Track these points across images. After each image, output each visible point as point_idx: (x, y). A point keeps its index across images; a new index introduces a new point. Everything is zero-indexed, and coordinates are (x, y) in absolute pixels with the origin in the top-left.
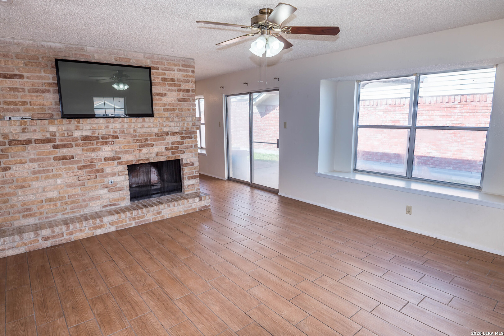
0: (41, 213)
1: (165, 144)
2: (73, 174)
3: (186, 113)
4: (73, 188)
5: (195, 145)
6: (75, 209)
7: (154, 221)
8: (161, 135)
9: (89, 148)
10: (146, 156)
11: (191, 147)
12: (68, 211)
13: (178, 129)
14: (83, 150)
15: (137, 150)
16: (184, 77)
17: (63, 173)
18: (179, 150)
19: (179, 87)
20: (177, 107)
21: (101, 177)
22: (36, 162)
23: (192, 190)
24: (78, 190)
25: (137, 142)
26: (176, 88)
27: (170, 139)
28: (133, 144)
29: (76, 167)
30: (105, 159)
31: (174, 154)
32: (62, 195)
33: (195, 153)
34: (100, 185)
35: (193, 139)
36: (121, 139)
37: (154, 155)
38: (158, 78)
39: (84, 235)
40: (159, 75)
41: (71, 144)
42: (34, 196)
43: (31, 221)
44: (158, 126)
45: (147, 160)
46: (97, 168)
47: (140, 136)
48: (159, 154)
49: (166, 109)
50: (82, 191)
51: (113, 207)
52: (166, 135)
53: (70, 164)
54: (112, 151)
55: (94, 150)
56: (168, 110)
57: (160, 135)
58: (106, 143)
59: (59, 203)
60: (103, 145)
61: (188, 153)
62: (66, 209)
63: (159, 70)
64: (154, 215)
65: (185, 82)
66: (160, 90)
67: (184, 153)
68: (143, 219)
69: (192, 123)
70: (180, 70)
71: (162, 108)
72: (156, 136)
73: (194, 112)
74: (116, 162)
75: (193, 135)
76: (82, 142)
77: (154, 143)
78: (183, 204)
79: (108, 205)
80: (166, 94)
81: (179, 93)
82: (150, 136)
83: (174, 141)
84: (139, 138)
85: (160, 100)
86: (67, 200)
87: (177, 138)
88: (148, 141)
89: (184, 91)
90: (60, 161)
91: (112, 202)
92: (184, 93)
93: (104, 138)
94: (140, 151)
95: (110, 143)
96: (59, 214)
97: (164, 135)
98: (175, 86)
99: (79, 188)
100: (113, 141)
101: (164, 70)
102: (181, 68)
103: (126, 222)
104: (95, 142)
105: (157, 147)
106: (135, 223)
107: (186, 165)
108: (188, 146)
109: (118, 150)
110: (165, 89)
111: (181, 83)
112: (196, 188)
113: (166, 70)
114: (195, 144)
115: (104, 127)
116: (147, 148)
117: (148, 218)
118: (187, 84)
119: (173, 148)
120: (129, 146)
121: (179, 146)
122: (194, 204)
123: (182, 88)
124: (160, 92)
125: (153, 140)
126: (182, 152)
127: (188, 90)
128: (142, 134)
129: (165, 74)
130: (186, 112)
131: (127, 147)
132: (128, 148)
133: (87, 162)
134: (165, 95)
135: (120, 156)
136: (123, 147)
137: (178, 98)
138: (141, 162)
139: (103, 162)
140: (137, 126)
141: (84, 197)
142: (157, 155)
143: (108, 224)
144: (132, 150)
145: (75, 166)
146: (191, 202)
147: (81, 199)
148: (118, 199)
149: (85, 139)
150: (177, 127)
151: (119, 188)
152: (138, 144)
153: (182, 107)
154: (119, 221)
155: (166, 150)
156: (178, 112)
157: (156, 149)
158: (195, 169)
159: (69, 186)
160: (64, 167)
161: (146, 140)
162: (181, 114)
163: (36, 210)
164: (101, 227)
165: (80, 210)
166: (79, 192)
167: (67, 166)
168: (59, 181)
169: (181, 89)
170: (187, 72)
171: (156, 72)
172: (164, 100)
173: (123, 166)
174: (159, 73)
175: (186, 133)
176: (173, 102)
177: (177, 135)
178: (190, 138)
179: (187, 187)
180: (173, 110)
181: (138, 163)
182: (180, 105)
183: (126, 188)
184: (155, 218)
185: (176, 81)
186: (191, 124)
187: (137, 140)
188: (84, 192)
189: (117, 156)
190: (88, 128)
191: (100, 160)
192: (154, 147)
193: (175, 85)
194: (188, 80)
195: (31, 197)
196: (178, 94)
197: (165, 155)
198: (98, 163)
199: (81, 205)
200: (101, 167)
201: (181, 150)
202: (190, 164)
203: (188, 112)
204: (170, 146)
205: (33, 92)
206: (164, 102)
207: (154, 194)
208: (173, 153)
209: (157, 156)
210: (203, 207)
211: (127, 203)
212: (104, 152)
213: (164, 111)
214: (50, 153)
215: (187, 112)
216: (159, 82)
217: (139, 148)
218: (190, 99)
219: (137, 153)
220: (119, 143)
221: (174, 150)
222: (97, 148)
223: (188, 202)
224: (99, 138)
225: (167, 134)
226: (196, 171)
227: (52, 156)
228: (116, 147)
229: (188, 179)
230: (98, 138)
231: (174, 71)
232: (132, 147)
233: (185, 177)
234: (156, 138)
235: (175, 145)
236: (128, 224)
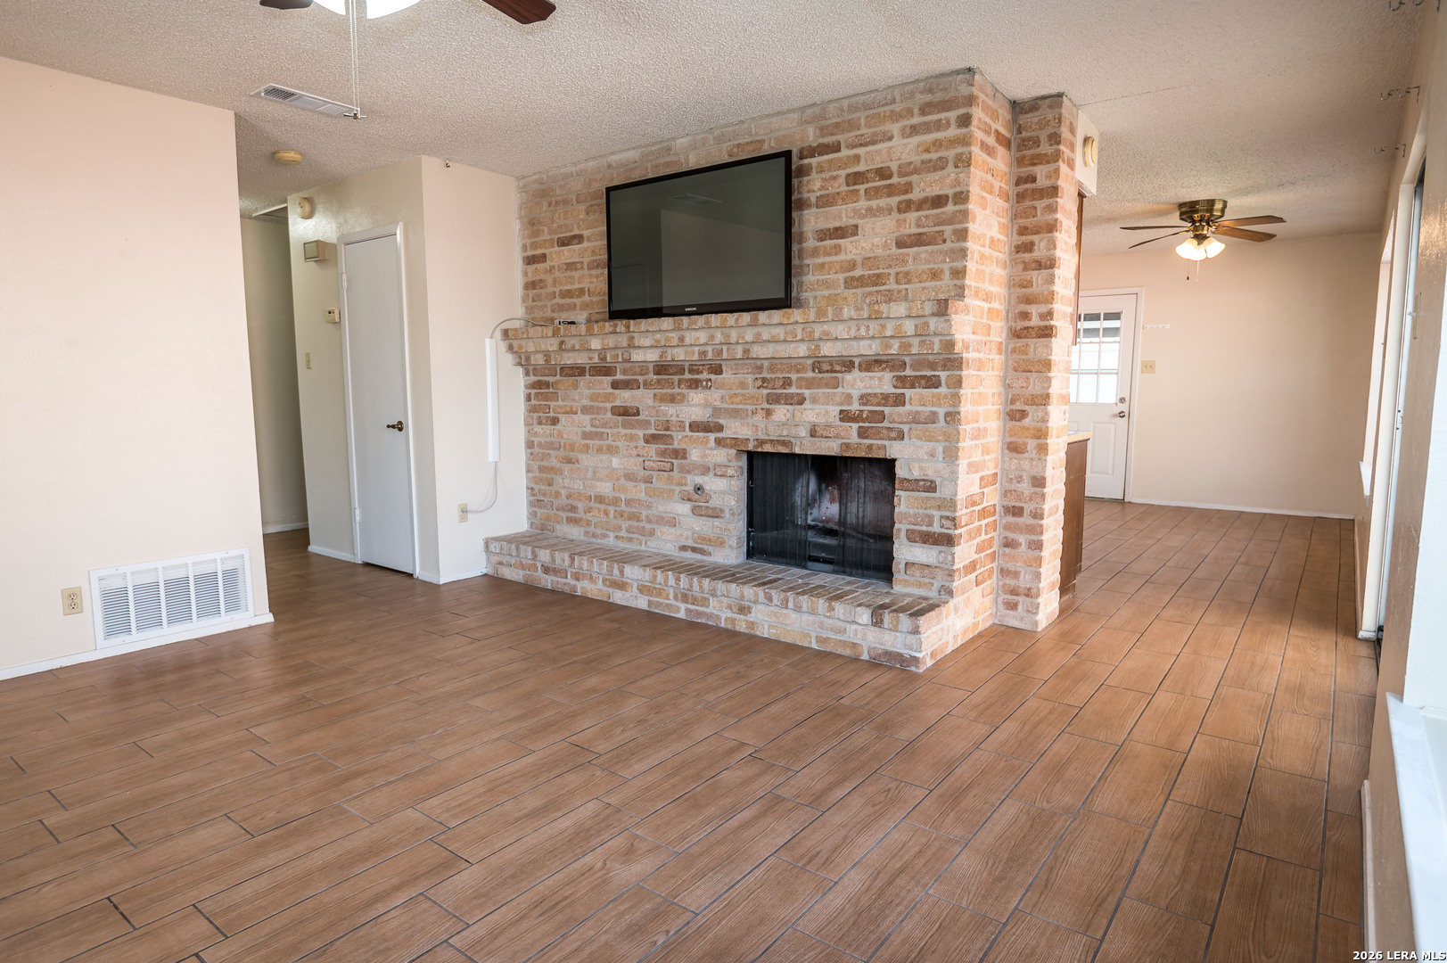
0: (588, 523)
1: (838, 399)
2: (634, 452)
3: (924, 289)
4: (634, 484)
5: (947, 414)
6: (633, 533)
8: (829, 368)
9: (666, 394)
10: (782, 430)
11: (932, 419)
12: (623, 533)
14: (655, 395)
15: (762, 409)
16: (928, 151)
17: (621, 444)
18: (886, 424)
19: (907, 192)
20: (890, 271)
21: (683, 470)
22: (589, 414)
23: (920, 585)
24: (638, 491)
25: (764, 387)
26: (894, 201)
27: (858, 384)
28: (752, 391)
29: (642, 436)
30: (695, 427)
31: (866, 438)
32: (617, 495)
33: (947, 444)
34: (678, 489)
35: (943, 390)
36: (727, 375)
37: (803, 432)
38: (835, 178)
39: (596, 592)
40: (839, 168)
41: (637, 381)
42: (581, 483)
43: (575, 532)
45: (784, 443)
46: (676, 445)
47: (771, 369)
48: (820, 432)
49: (853, 278)
50: (646, 495)
51: (699, 557)
52: (844, 369)
53: (633, 427)
54: (706, 405)
55: (672, 399)
56: (861, 282)
57: (826, 367)
58: (695, 384)
59: (611, 509)
60: (690, 387)
61: (919, 443)
62: (620, 528)
63: (838, 150)
65: (929, 171)
66: (841, 218)
67: (903, 439)
70: (914, 130)
71: (841, 277)
72: (813, 371)
73: (956, 282)
74: (712, 436)
75: (943, 375)
76: (655, 377)
77: (807, 392)
78: (813, 612)
79: (689, 547)
80: (856, 226)
81: (902, 216)
82: (798, 371)
83: (869, 391)
84: (768, 376)
85: (837, 250)
86: (623, 507)
87: (883, 382)
88: (790, 385)
89: (921, 205)
90: (620, 418)
91: (697, 543)
92: (921, 213)
93: (693, 370)
94: (769, 413)
95: (704, 383)
96: (612, 535)
97: (838, 368)
98: (890, 195)
99: (643, 486)
100: (710, 380)
101: (854, 147)
102: (916, 120)
104: (676, 378)
105: (815, 406)
106: (687, 610)
107: (906, 484)
108: (918, 413)
109: (718, 404)
110: (856, 212)
111: (914, 178)
112: (937, 585)
113: (861, 145)
114: (951, 409)
115: (675, 342)
116: (788, 407)
118: (937, 175)
119: (864, 416)
120: (743, 395)
121: (887, 410)
122: (854, 627)
123: (916, 195)
124: (837, 224)
125: (804, 383)
126: (894, 434)
127: (939, 197)
128: (776, 364)
129: (857, 158)
130: (923, 285)
131: (738, 399)
132: (740, 403)
133: (659, 428)
134: (854, 230)
135: (721, 421)
136: (731, 397)
137: (897, 234)
138: (767, 448)
139: (688, 433)
141: (649, 512)
142: (813, 433)
143: (635, 585)
144: (750, 408)
145: (641, 433)
146: (842, 617)
147: (644, 513)
148: (710, 540)
149: (661, 369)
151: (712, 508)
152: (765, 392)
153: (910, 266)
154: (655, 588)
155: (841, 420)
156: (894, 286)
157: (811, 414)
158: (939, 508)
159: (630, 477)
160: (623, 431)
161: (787, 383)
162: (904, 292)
163: (582, 515)
164: (622, 586)
165: (641, 537)
166: (642, 496)
167: (629, 431)
168: (616, 462)
169: (911, 200)
170: (938, 130)
171: (831, 161)
172: (852, 249)
173: (726, 450)
174: (840, 159)
175: (918, 365)
176: (879, 252)
177: (883, 370)
178: (933, 383)
179: (902, 566)
180: (877, 280)
181: (760, 450)
182: (904, 262)
183: (727, 515)
184: (733, 621)
185: (895, 175)
187: (764, 380)
188: (650, 499)
189: (715, 420)
190: (647, 342)
191: (681, 425)
192: (807, 405)
193: (891, 191)
194: (941, 158)
195: (578, 485)
196: (898, 221)
197: (837, 437)
198: (679, 433)
199: (643, 528)
200: (683, 446)
201: (892, 425)
202: (921, 483)
203: (933, 283)
204: (855, 407)
205: (592, 269)
206: (850, 257)
208: (862, 433)
209: (812, 436)
211: (731, 553)
212: (690, 406)
213: (845, 288)
214: (607, 398)
215: (927, 284)
216: (838, 190)
217: (766, 406)
218: (943, 231)
219: (759, 419)
220: (721, 386)
221: (867, 425)
222: (678, 394)
223: (829, 611)
224: (684, 370)
225: (848, 365)
226: (942, 517)
227: (609, 406)
228: (714, 396)
229: (909, 539)
230: (681, 370)
231: (890, 139)
232: (750, 402)
233: (899, 530)
234: (813, 378)
235: (871, 405)
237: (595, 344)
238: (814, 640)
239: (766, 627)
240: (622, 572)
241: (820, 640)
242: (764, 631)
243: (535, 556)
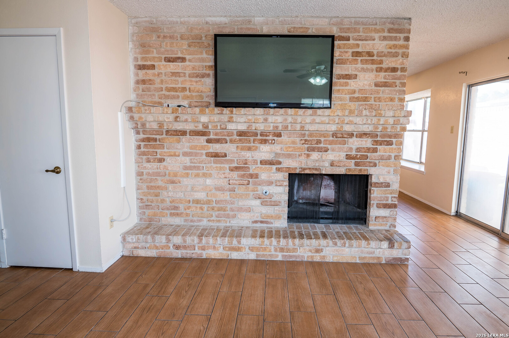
0: (187, 215)
1: (345, 150)
2: (223, 176)
3: (387, 105)
4: (222, 192)
5: (395, 156)
6: (221, 217)
7: (310, 260)
8: (341, 136)
9: (245, 146)
10: (316, 163)
11: (389, 158)
12: (214, 218)
13: (368, 128)
14: (237, 147)
15: (305, 154)
16: (390, 48)
17: (213, 172)
18: (368, 160)
19: (380, 64)
20: (372, 96)
21: (255, 184)
22: (189, 156)
23: (381, 225)
24: (227, 196)
25: (306, 144)
26: (374, 67)
27: (355, 143)
28: (299, 145)
29: (228, 168)
30: (263, 162)
31: (359, 166)
32: (210, 198)
33: (395, 168)
34: (252, 193)
35: (394, 146)
36: (284, 138)
37: (327, 164)
38: (346, 52)
39: (218, 255)
40: (349, 48)
41: (225, 139)
42: (182, 194)
43: (177, 221)
44: (337, 122)
45: (316, 169)
46: (251, 172)
47: (310, 136)
48: (335, 164)
49: (354, 97)
50: (230, 197)
51: (265, 225)
52: (348, 137)
53: (222, 163)
54: (271, 152)
55: (249, 149)
56: (358, 99)
57: (339, 135)
58: (265, 142)
59: (205, 207)
60: (261, 143)
61: (383, 168)
62: (212, 216)
63: (349, 40)
64: (311, 252)
65: (391, 57)
66: (348, 70)
67: (376, 166)
68: (294, 254)
69: (394, 121)
70: (385, 38)
71: (348, 96)
72: (333, 137)
73: (400, 103)
74: (274, 167)
75: (394, 140)
76: (238, 137)
77: (329, 147)
78: (359, 246)
79: (258, 221)
80: (356, 75)
81: (378, 73)
82: (325, 137)
83: (361, 146)
84: (308, 139)
85: (347, 84)
86: (214, 205)
87: (367, 143)
88: (320, 143)
89: (387, 70)
90: (212, 159)
91: (264, 219)
92: (386, 73)
93: (263, 134)
94: (308, 156)
95: (270, 141)
96: (205, 220)
97: (345, 136)
98: (372, 64)
99: (228, 193)
100: (274, 140)
101: (356, 40)
102: (386, 34)
103: (270, 251)
104: (252, 138)
105: (333, 153)
106: (283, 256)
107: (377, 185)
108: (383, 156)
109: (279, 151)
110: (356, 69)
111: (384, 58)
112: (389, 224)
113: (360, 40)
114: (397, 154)
115: (262, 120)
116: (319, 153)
117: (301, 254)
118: (394, 59)
119: (358, 157)
120: (294, 147)
121: (369, 154)
122: (378, 250)
123: (384, 66)
124: (347, 73)
125: (328, 142)
126: (372, 164)
127: (394, 68)
128: (313, 133)
129: (358, 45)
130: (386, 103)
131: (291, 149)
132: (292, 151)
133: (240, 163)
134: (355, 77)
135: (280, 160)
136: (286, 148)
137: (375, 81)
138: (307, 172)
139: (259, 165)
140: (305, 121)
141: (233, 206)
142: (332, 165)
143: (247, 248)
144: (297, 153)
145: (227, 166)
146: (374, 247)
147: (229, 206)
148: (272, 217)
149: (241, 134)
150: (367, 126)
151: (274, 201)
152: (306, 146)
153: (381, 95)
154: (262, 248)
155: (346, 159)
156: (373, 103)
157: (331, 156)
158: (391, 193)
159: (218, 189)
160: (215, 165)
161: (319, 142)
162: (378, 106)
163: (183, 211)
164: (238, 249)
165: (226, 219)
166: (228, 198)
167: (219, 165)
168: (209, 181)
169: (382, 67)
170: (395, 40)
171: (345, 44)
172: (353, 84)
173: (283, 173)
174: (349, 44)
175: (383, 136)
176: (367, 87)
177: (367, 137)
178: (390, 143)
179: (374, 219)
180: (366, 99)
181: (303, 173)
182: (378, 93)
183: (283, 204)
184: (312, 257)
185: (375, 56)
186: (391, 121)
187: (306, 140)
188: (233, 200)
189: (277, 159)
190: (242, 120)
191: (255, 162)
192: (329, 152)
193: (373, 62)
194: (396, 52)
195: (180, 195)
196: (376, 75)
197: (344, 166)
198: (253, 166)
199: (228, 214)
200: (256, 172)
201: (371, 161)
202: (384, 184)
203: (391, 103)
204: (354, 153)
205: (193, 77)
206: (352, 88)
207: (322, 218)
208: (357, 164)
209: (331, 166)
210: (395, 259)
211: (282, 223)
212: (261, 152)
213: (350, 101)
214: (203, 148)
215: (388, 103)
216: (348, 58)
217: (307, 152)
218: (395, 82)
219: (303, 158)
220: (281, 143)
221: (359, 160)
222: (253, 146)
223: (367, 245)
224: (257, 135)
225: (351, 135)
226: (392, 197)
227: (204, 152)
228: (277, 148)
229: (377, 207)
230: (256, 134)
231: (374, 40)
232: (298, 150)
233: (373, 204)
234: (333, 140)
235: (362, 152)
236: (272, 255)
237: (204, 119)
238: (358, 259)
239: (331, 257)
240: (239, 242)
241: (360, 258)
242: (330, 259)
243: (168, 241)
